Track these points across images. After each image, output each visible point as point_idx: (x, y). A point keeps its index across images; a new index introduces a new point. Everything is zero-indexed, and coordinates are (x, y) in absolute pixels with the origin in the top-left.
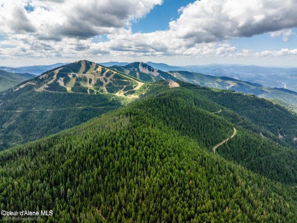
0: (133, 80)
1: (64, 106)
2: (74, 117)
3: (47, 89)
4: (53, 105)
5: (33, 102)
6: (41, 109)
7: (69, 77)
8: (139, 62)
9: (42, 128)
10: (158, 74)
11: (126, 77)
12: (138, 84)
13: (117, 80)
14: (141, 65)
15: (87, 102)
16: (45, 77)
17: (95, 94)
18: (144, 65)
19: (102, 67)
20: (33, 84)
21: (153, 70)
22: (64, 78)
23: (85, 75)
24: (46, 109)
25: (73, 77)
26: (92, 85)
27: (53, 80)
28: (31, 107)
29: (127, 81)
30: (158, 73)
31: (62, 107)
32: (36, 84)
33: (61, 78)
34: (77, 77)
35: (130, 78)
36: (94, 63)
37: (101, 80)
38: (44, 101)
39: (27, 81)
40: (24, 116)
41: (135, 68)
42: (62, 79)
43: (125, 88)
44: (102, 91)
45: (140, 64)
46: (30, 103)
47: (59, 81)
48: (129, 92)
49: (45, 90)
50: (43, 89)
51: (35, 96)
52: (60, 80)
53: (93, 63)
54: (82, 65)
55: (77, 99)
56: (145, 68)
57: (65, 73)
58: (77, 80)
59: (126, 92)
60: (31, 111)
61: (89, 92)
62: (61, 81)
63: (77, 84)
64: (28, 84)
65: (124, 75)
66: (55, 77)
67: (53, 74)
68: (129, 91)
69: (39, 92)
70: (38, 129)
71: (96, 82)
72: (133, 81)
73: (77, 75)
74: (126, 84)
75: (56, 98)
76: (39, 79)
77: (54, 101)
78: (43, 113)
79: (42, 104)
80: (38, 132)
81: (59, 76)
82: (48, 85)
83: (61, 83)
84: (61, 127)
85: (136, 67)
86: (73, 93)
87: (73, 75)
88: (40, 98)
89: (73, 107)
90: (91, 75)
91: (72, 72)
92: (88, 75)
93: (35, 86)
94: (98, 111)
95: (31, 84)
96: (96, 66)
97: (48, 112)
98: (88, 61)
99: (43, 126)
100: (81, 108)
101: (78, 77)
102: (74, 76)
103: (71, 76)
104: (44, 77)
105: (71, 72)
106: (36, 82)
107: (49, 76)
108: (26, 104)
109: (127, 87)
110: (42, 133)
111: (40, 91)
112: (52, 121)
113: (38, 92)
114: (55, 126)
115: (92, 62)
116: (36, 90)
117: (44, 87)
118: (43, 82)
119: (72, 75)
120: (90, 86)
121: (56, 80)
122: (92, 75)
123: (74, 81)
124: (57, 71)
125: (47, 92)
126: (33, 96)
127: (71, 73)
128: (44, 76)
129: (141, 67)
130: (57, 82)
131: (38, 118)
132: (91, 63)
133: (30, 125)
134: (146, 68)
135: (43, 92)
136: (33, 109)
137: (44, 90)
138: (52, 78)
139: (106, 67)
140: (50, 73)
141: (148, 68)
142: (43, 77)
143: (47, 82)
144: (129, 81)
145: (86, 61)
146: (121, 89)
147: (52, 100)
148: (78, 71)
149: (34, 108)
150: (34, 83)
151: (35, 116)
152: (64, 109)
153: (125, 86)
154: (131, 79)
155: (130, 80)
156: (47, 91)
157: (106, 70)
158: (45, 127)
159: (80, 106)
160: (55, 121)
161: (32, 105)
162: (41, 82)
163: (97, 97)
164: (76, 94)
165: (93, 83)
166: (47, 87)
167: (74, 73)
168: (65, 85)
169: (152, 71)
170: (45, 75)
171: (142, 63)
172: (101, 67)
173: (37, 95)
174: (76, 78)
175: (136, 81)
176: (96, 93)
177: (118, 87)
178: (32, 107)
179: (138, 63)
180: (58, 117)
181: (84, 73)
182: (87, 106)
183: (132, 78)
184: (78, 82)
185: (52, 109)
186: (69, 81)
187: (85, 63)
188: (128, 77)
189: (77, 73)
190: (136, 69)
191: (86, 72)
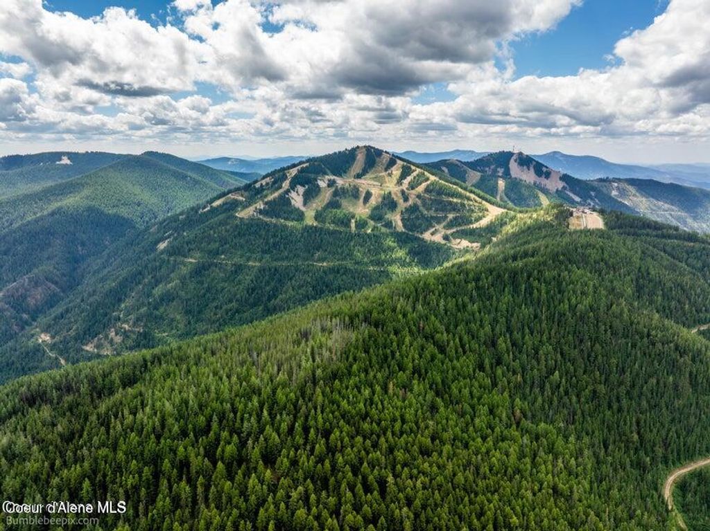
0: (477, 199)
1: (287, 258)
2: (303, 286)
3: (261, 212)
4: (264, 252)
5: (223, 241)
6: (237, 260)
7: (318, 186)
8: (512, 151)
9: (224, 307)
10: (560, 185)
11: (460, 189)
12: (487, 210)
13: (432, 197)
14: (516, 161)
15: (342, 252)
16: (267, 184)
17: (369, 231)
18: (525, 161)
19: (405, 164)
20: (241, 198)
21: (548, 175)
22: (307, 187)
23: (358, 181)
24: (248, 260)
25: (329, 186)
26: (368, 208)
27: (281, 191)
28: (217, 253)
29: (459, 201)
30: (560, 182)
31: (283, 259)
32: (244, 199)
33: (298, 186)
34: (337, 187)
35: (468, 194)
36: (388, 153)
37: (393, 196)
38: (247, 242)
39: (230, 192)
40: (199, 271)
41: (497, 167)
42: (301, 189)
43: (451, 221)
44: (389, 224)
45: (514, 157)
46: (218, 244)
47: (293, 194)
48: (457, 231)
49: (255, 214)
50: (251, 213)
51: (231, 227)
52: (297, 192)
53: (386, 152)
54: (358, 158)
55: (322, 241)
56: (525, 167)
57: (312, 176)
58: (335, 194)
59: (449, 232)
60: (215, 261)
61: (353, 225)
62: (299, 195)
63: (333, 204)
64: (230, 198)
65: (455, 187)
66: (286, 185)
67: (284, 178)
68: (459, 229)
69: (242, 219)
70: (216, 308)
71: (380, 200)
72: (476, 201)
73: (340, 182)
74: (454, 210)
75: (275, 236)
76: (254, 187)
77: (267, 243)
78: (238, 269)
79: (242, 247)
80: (215, 314)
81: (295, 182)
82: (266, 203)
83: (297, 199)
84: (268, 310)
85: (500, 166)
86: (315, 225)
87: (329, 180)
88: (239, 233)
89: (307, 260)
90: (372, 182)
91: (330, 174)
92: (366, 183)
93: (241, 202)
94: (363, 277)
95: (236, 197)
96: (391, 159)
97: (250, 268)
98: (374, 148)
99: (230, 301)
100: (325, 264)
101: (339, 187)
102: (331, 184)
103: (322, 184)
104: (264, 184)
105: (328, 175)
106: (246, 194)
107: (274, 183)
108: (209, 244)
109: (456, 218)
110: (221, 320)
111: (246, 217)
112: (250, 291)
113: (240, 218)
114: (254, 305)
115: (383, 151)
116: (237, 214)
117: (256, 208)
118: (259, 196)
119: (327, 182)
120: (361, 211)
121: (287, 192)
122: (375, 183)
123: (326, 196)
124: (294, 172)
125: (259, 219)
126: (228, 227)
127: (327, 177)
128: (264, 182)
129: (516, 164)
130: (287, 196)
131: (226, 281)
132: (379, 153)
133: (204, 295)
134: (529, 170)
135: (252, 219)
136: (221, 259)
137: (253, 215)
138: (280, 187)
139: (414, 164)
140: (278, 176)
141: (534, 168)
142: (262, 184)
143: (266, 196)
144: (466, 202)
145: (368, 148)
146: (439, 223)
147: (264, 239)
148: (345, 172)
149: (223, 256)
150: (242, 196)
151: (222, 275)
152: (285, 263)
153: (451, 216)
154: (472, 196)
155: (469, 199)
156: (261, 217)
157: (414, 171)
158: (234, 304)
159: (323, 260)
160: (257, 293)
161: (220, 248)
162: (256, 195)
163: (370, 239)
164: (321, 229)
165: (374, 203)
166: (262, 207)
167: (332, 177)
168: (305, 204)
169: (544, 176)
170: (268, 180)
171: (520, 154)
172: (402, 163)
173: (237, 226)
174: (333, 189)
175: (484, 202)
176: (372, 230)
177: (432, 217)
178: (220, 252)
179: (510, 154)
180: (268, 283)
181: (359, 176)
182: (340, 262)
183: (474, 193)
184: (338, 198)
185: (260, 261)
186: (317, 195)
187: (366, 152)
188: (463, 191)
189: (340, 175)
190: (501, 171)
191: (364, 175)
